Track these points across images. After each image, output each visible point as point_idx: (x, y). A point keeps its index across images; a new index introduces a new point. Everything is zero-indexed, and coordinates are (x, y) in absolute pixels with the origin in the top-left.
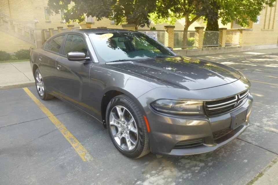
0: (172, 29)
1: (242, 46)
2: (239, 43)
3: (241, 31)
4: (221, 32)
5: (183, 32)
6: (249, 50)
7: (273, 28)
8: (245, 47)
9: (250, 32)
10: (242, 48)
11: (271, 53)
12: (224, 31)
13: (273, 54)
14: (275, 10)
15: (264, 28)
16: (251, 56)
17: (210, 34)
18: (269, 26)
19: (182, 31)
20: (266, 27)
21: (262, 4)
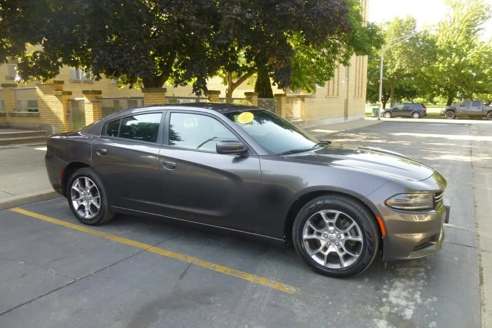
0: (216, 95)
1: (306, 119)
2: (301, 116)
3: (302, 98)
4: (279, 99)
5: (225, 100)
6: (314, 126)
7: (338, 95)
8: (309, 122)
9: (313, 99)
10: (306, 123)
11: (344, 130)
12: (283, 99)
13: (346, 132)
14: (339, 71)
15: (328, 95)
16: (323, 135)
17: (265, 103)
18: (333, 91)
19: (223, 99)
20: (331, 93)
21: (333, 62)
